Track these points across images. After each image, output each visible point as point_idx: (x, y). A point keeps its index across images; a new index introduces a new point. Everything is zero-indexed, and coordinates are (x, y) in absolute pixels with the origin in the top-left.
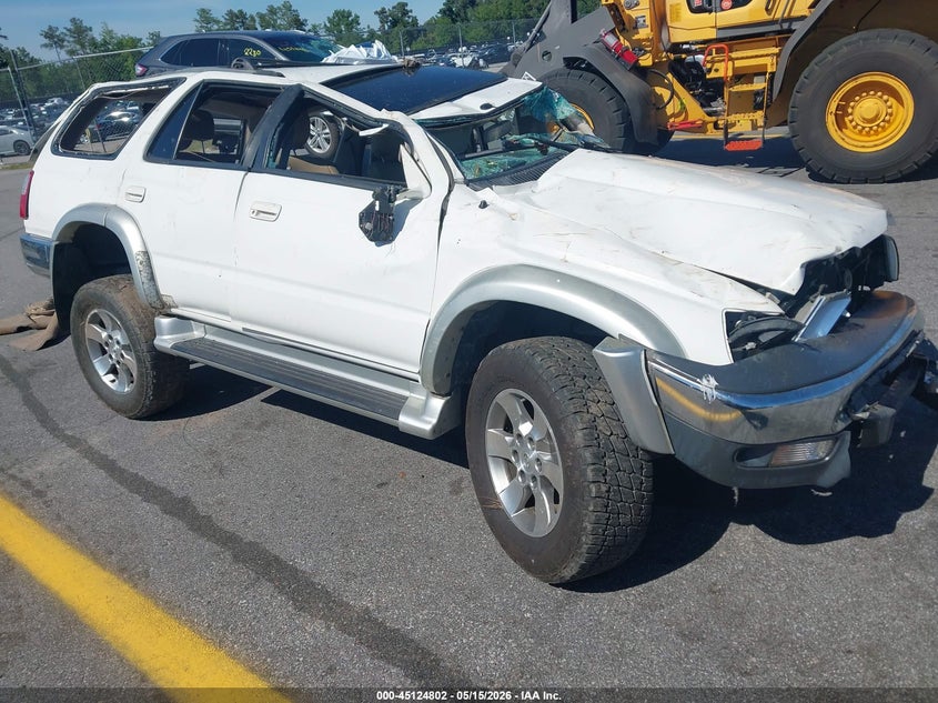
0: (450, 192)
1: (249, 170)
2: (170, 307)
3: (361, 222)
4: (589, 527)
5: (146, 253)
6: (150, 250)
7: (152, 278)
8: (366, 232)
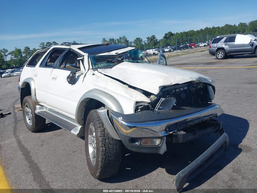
0: (88, 71)
1: (54, 68)
2: (39, 103)
3: (67, 79)
4: (100, 160)
5: (35, 89)
6: (36, 88)
7: (35, 95)
8: (68, 81)
